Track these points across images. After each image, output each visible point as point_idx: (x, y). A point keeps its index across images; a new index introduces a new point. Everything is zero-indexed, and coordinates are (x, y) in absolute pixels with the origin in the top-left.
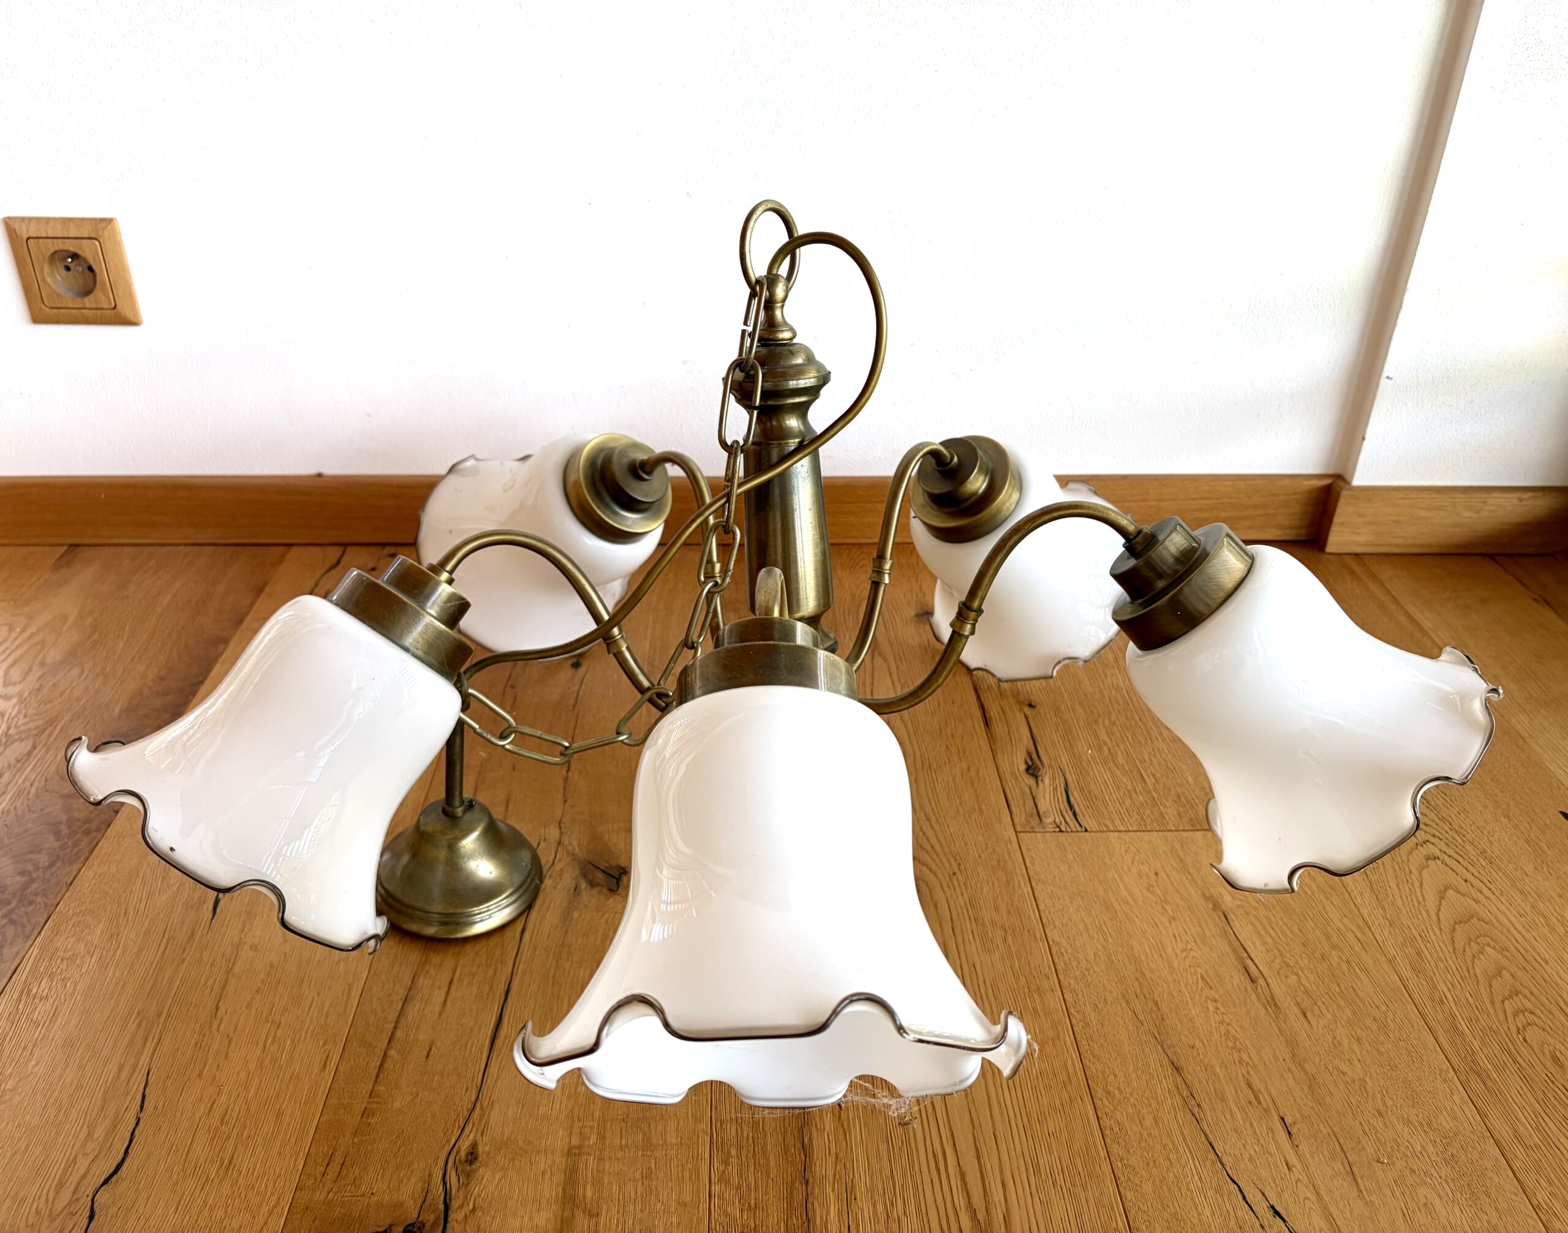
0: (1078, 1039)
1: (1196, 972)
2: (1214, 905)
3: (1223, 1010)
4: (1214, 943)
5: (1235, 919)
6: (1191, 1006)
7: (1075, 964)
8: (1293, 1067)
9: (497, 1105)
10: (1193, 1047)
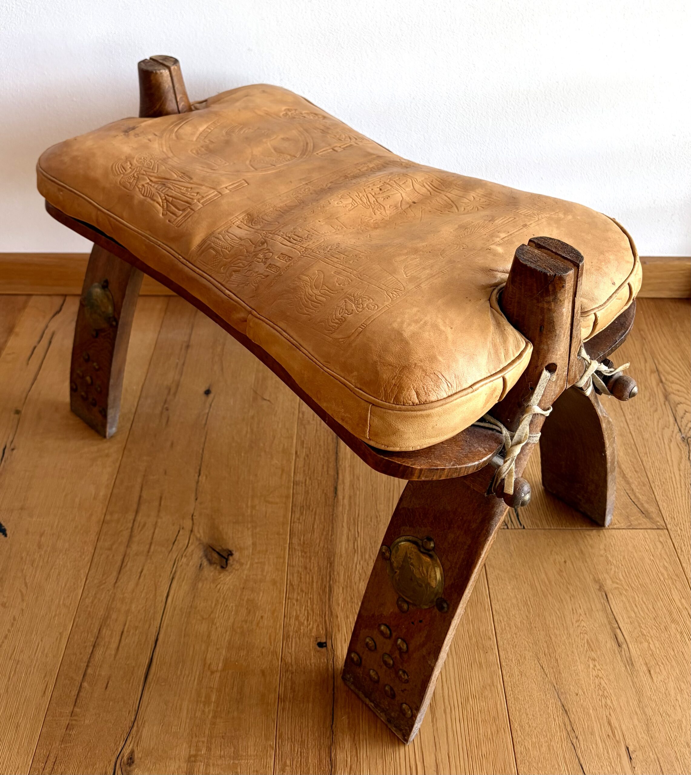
0: (506, 686)
1: (584, 637)
2: (600, 587)
3: (598, 667)
4: (598, 616)
5: (612, 597)
6: (578, 663)
7: (508, 629)
8: (638, 710)
9: (147, 724)
10: (577, 695)
